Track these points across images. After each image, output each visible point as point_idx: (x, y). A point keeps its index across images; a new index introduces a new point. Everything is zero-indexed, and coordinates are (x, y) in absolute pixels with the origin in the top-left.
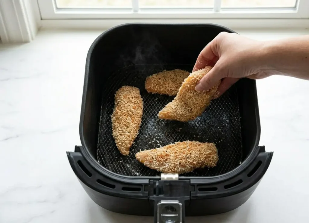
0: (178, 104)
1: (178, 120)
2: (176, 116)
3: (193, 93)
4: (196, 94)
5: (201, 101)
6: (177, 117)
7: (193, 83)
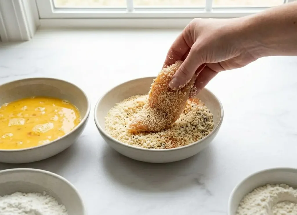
0: (149, 111)
1: (152, 129)
2: (149, 126)
3: (167, 94)
4: (170, 94)
5: (176, 101)
6: (151, 126)
7: (165, 81)
